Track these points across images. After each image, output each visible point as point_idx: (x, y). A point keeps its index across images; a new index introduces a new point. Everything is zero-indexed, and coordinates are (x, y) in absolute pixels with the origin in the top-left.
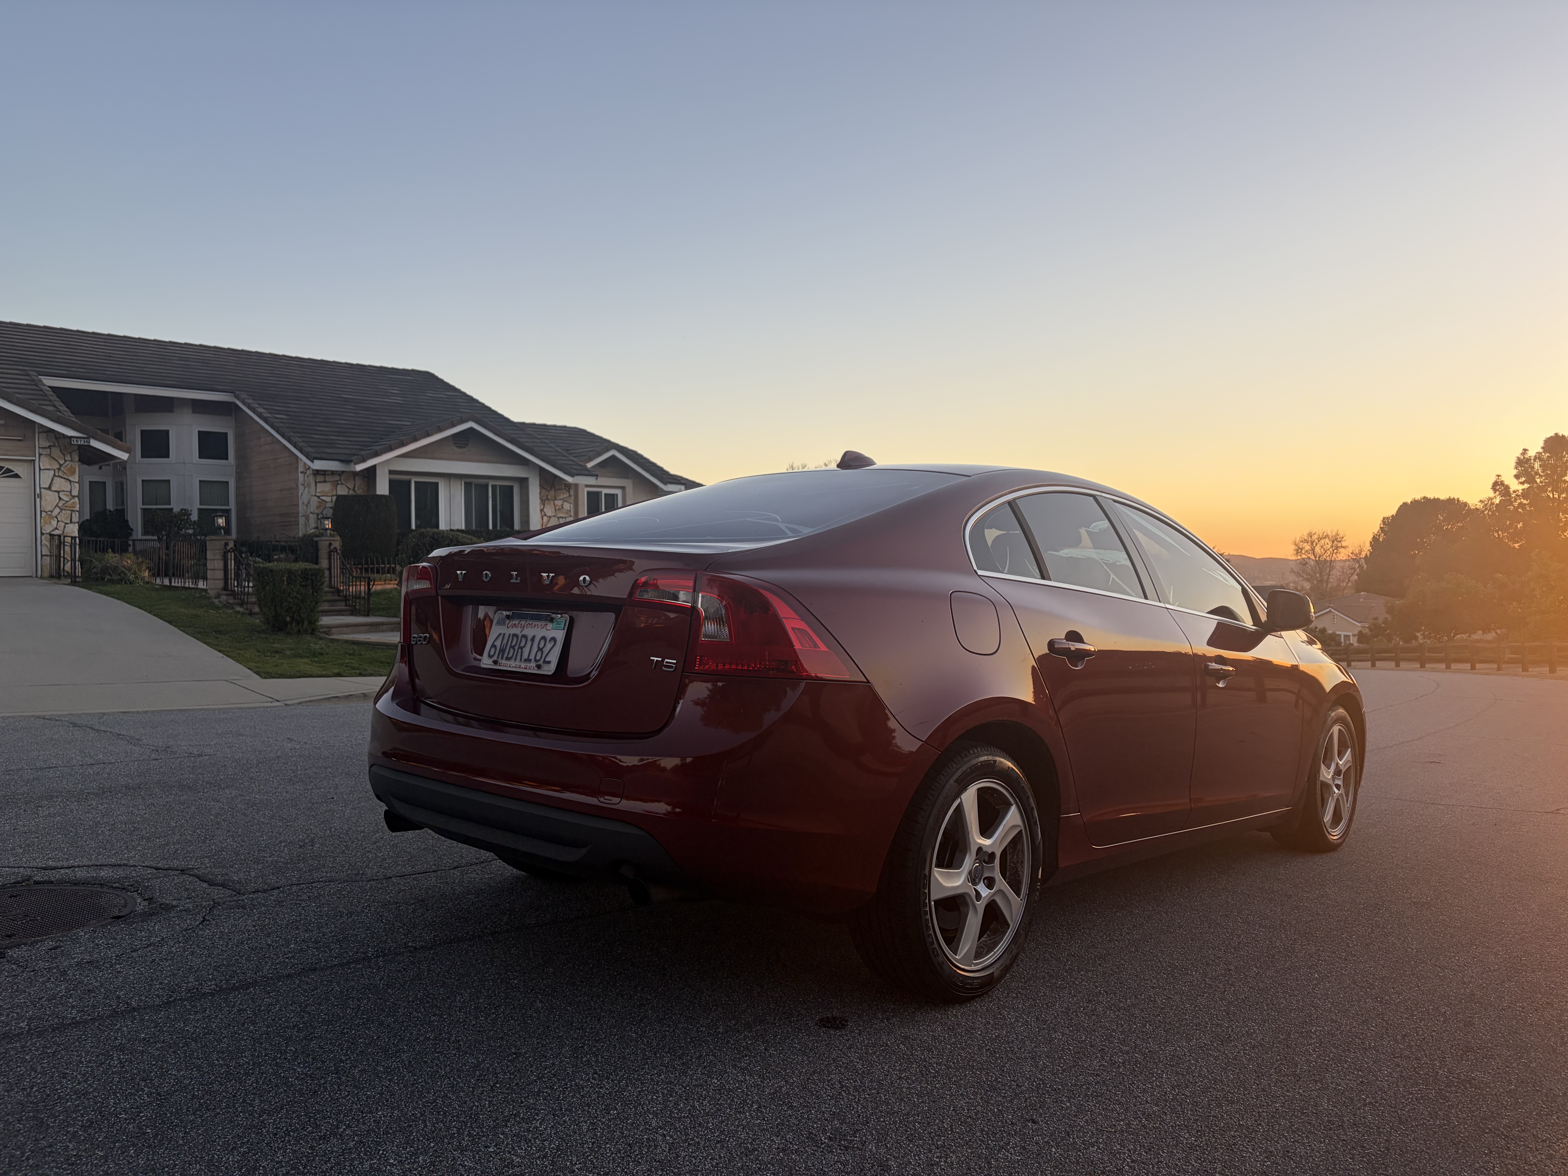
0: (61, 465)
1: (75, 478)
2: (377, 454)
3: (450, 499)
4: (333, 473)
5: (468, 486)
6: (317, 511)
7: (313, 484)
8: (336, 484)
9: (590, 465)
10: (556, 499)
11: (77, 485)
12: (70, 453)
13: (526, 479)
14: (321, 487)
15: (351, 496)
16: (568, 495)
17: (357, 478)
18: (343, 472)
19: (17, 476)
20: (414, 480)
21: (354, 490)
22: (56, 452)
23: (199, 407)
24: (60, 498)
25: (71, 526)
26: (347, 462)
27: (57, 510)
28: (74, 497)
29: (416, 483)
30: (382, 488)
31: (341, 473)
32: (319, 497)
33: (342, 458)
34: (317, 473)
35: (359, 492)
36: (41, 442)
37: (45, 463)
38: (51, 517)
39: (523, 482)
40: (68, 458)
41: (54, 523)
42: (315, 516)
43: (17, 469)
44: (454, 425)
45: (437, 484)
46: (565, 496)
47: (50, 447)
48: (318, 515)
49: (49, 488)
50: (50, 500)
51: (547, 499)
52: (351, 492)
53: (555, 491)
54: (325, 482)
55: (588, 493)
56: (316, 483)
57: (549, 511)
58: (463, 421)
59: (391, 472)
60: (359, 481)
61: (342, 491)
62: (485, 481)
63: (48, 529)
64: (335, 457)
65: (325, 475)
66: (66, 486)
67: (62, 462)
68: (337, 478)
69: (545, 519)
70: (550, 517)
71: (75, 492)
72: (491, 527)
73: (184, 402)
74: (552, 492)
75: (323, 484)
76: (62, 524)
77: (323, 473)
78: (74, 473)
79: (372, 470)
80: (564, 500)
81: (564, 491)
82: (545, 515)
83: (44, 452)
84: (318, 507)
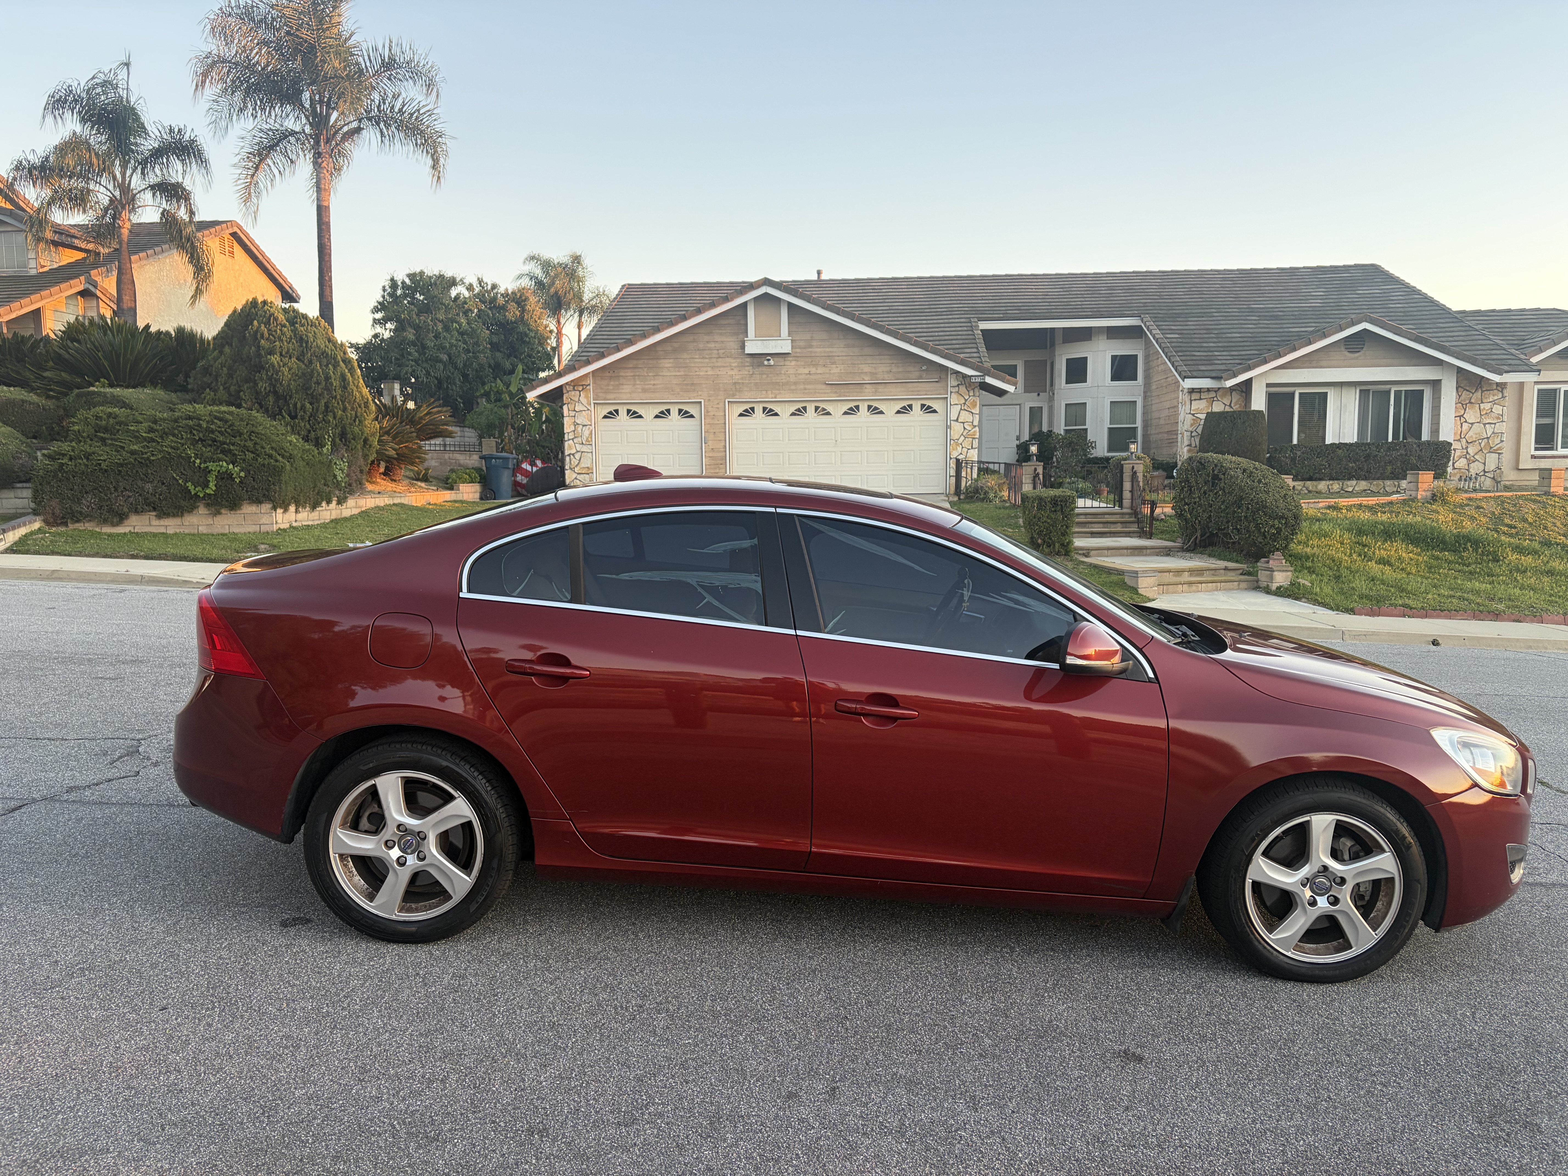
0: (966, 400)
1: (976, 410)
2: (1249, 368)
3: (1341, 409)
4: (1209, 390)
5: (1364, 394)
6: (1191, 429)
7: (1188, 403)
8: (1211, 401)
9: (1534, 360)
10: (1482, 402)
11: (977, 416)
12: (973, 389)
13: (1438, 382)
14: (1196, 405)
15: (1227, 412)
16: (1500, 395)
17: (1234, 393)
18: (1219, 389)
19: (935, 411)
20: (1298, 392)
21: (1230, 406)
22: (963, 389)
23: (1113, 333)
24: (965, 428)
25: (972, 451)
26: (1218, 378)
27: (962, 438)
28: (975, 426)
29: (1300, 394)
30: (1259, 402)
31: (1217, 390)
32: (1193, 415)
33: (1214, 375)
34: (1192, 391)
35: (1236, 408)
36: (952, 381)
37: (954, 399)
38: (957, 444)
39: (1436, 385)
40: (971, 393)
41: (959, 449)
42: (1189, 434)
43: (935, 405)
44: (1342, 329)
45: (1325, 395)
46: (1496, 398)
47: (958, 385)
48: (1192, 432)
49: (957, 420)
50: (957, 428)
51: (1470, 402)
52: (1228, 409)
53: (1482, 392)
54: (1201, 399)
55: (1539, 390)
56: (1191, 401)
57: (1471, 415)
58: (1353, 324)
59: (1268, 385)
60: (1236, 397)
61: (1218, 407)
62: (1388, 387)
63: (955, 454)
64: (1207, 374)
65: (1200, 392)
66: (969, 418)
67: (967, 397)
68: (1213, 394)
69: (1465, 426)
70: (1472, 424)
71: (976, 423)
72: (1390, 439)
73: (1100, 329)
74: (1479, 394)
75: (1197, 402)
76: (965, 450)
77: (1200, 391)
78: (975, 406)
79: (1248, 383)
80: (1494, 402)
81: (1496, 391)
82: (1466, 422)
83: (954, 390)
84: (1192, 425)
